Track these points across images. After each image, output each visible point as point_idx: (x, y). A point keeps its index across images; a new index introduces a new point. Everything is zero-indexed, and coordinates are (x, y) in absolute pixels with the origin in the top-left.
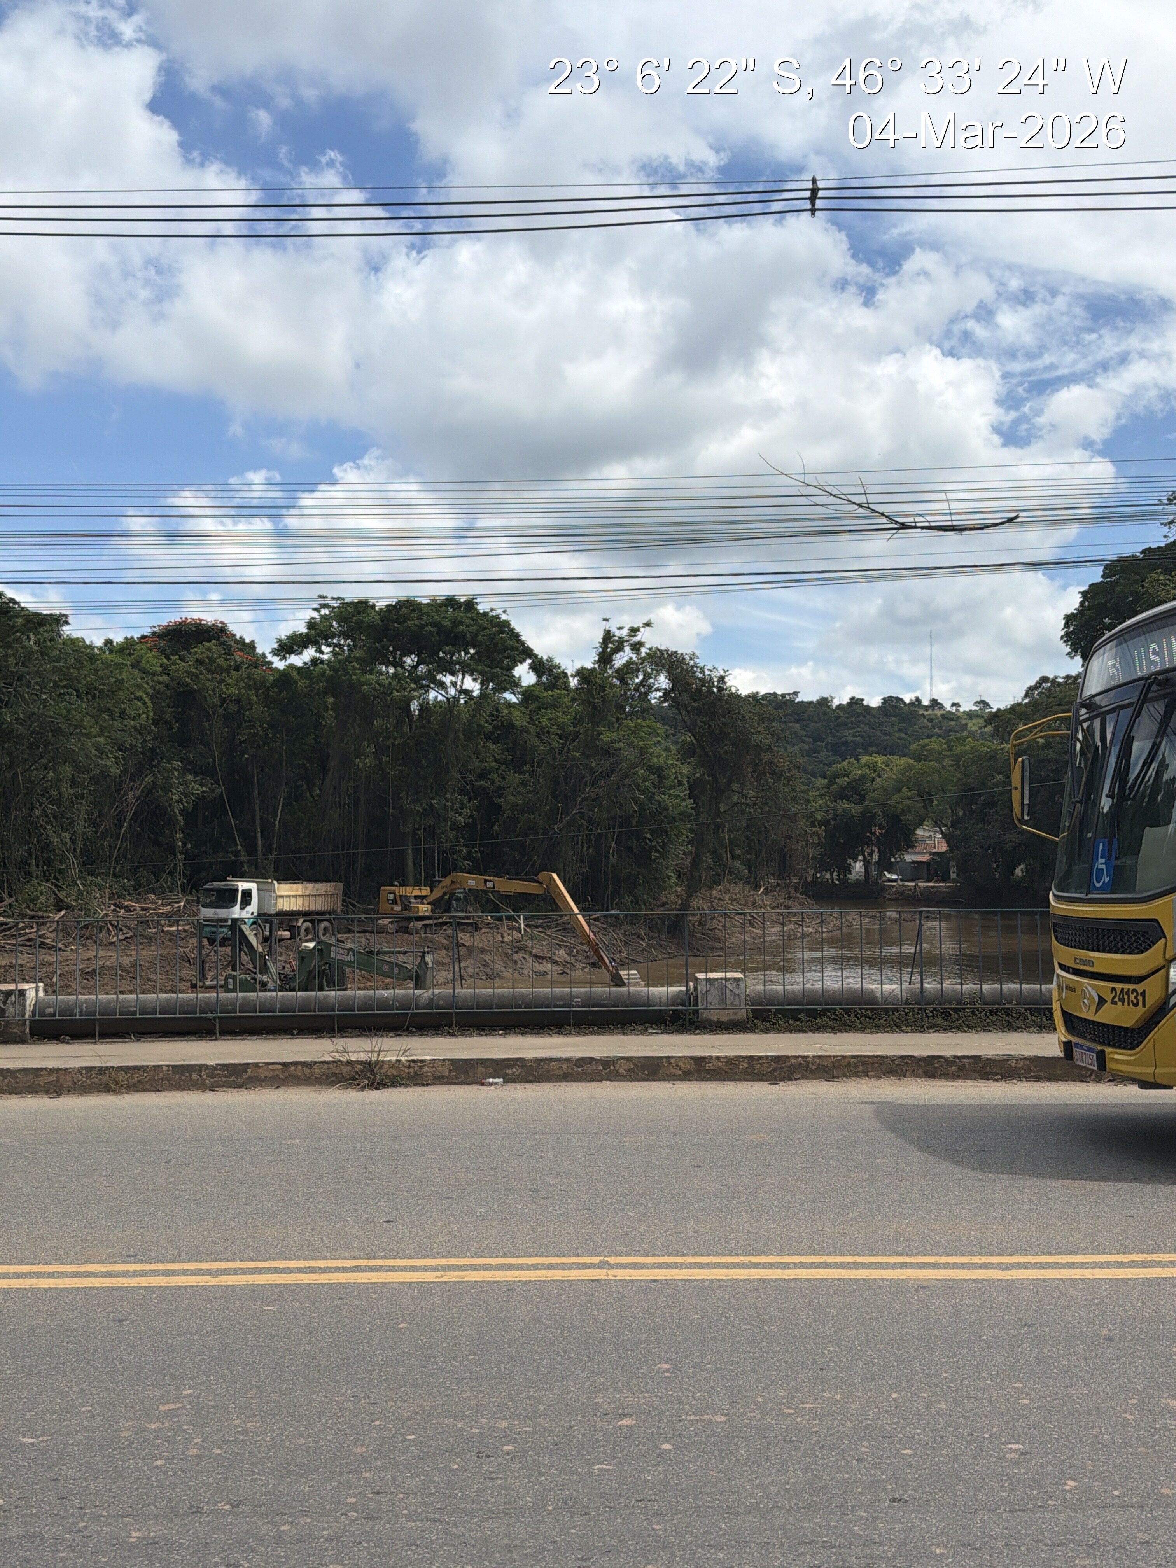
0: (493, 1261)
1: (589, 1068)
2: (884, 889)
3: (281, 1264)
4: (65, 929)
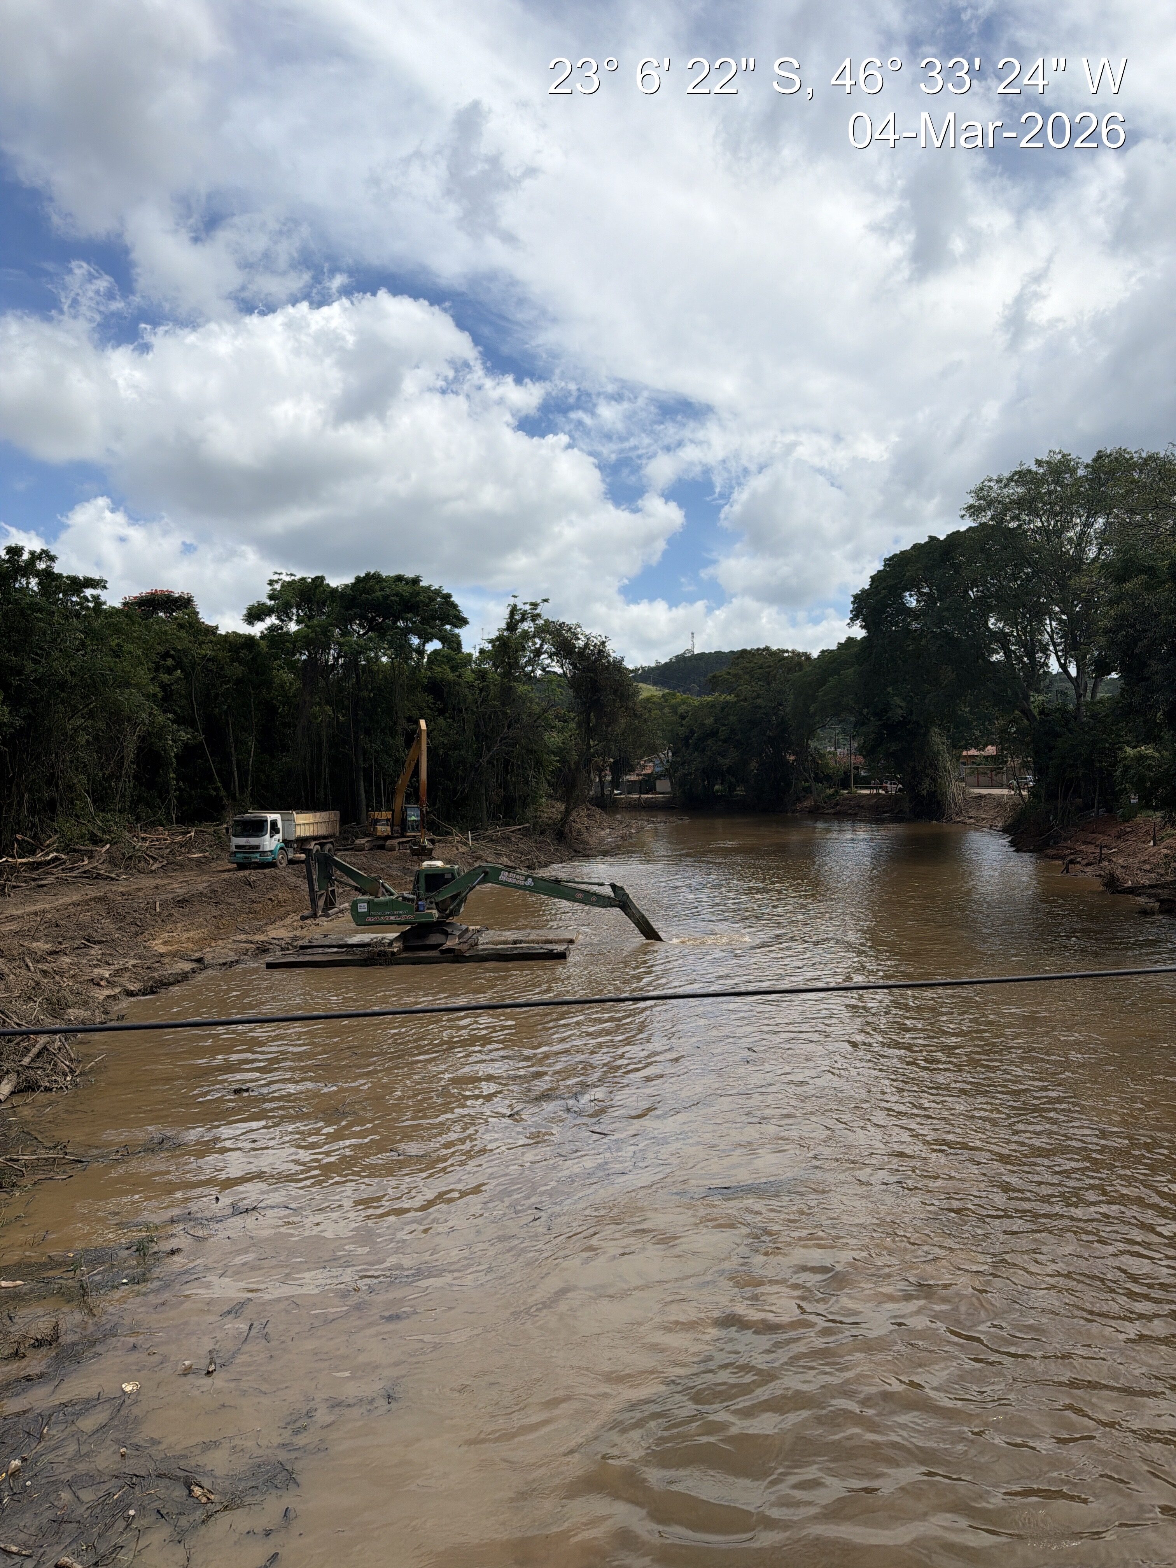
4: (112, 861)
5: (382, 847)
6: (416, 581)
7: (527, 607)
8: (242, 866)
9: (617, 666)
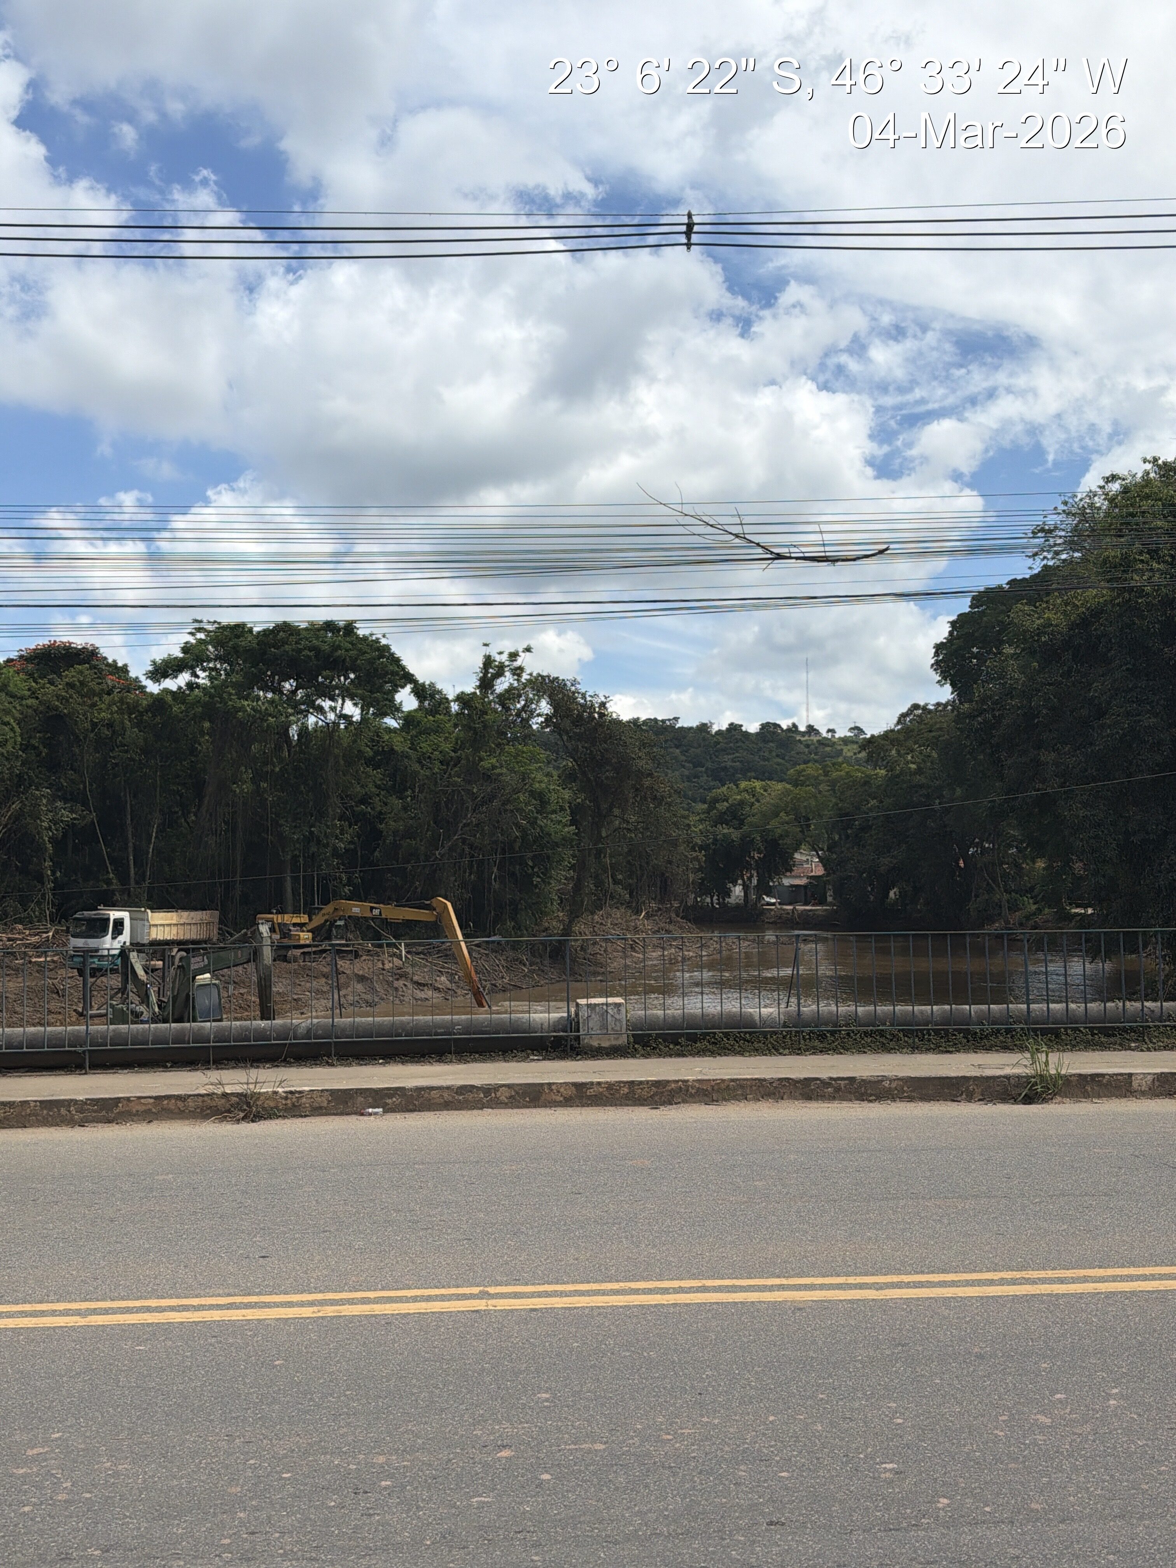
0: (371, 1295)
1: (470, 1096)
2: (763, 912)
3: (153, 1303)
6: (349, 628)
7: (504, 658)
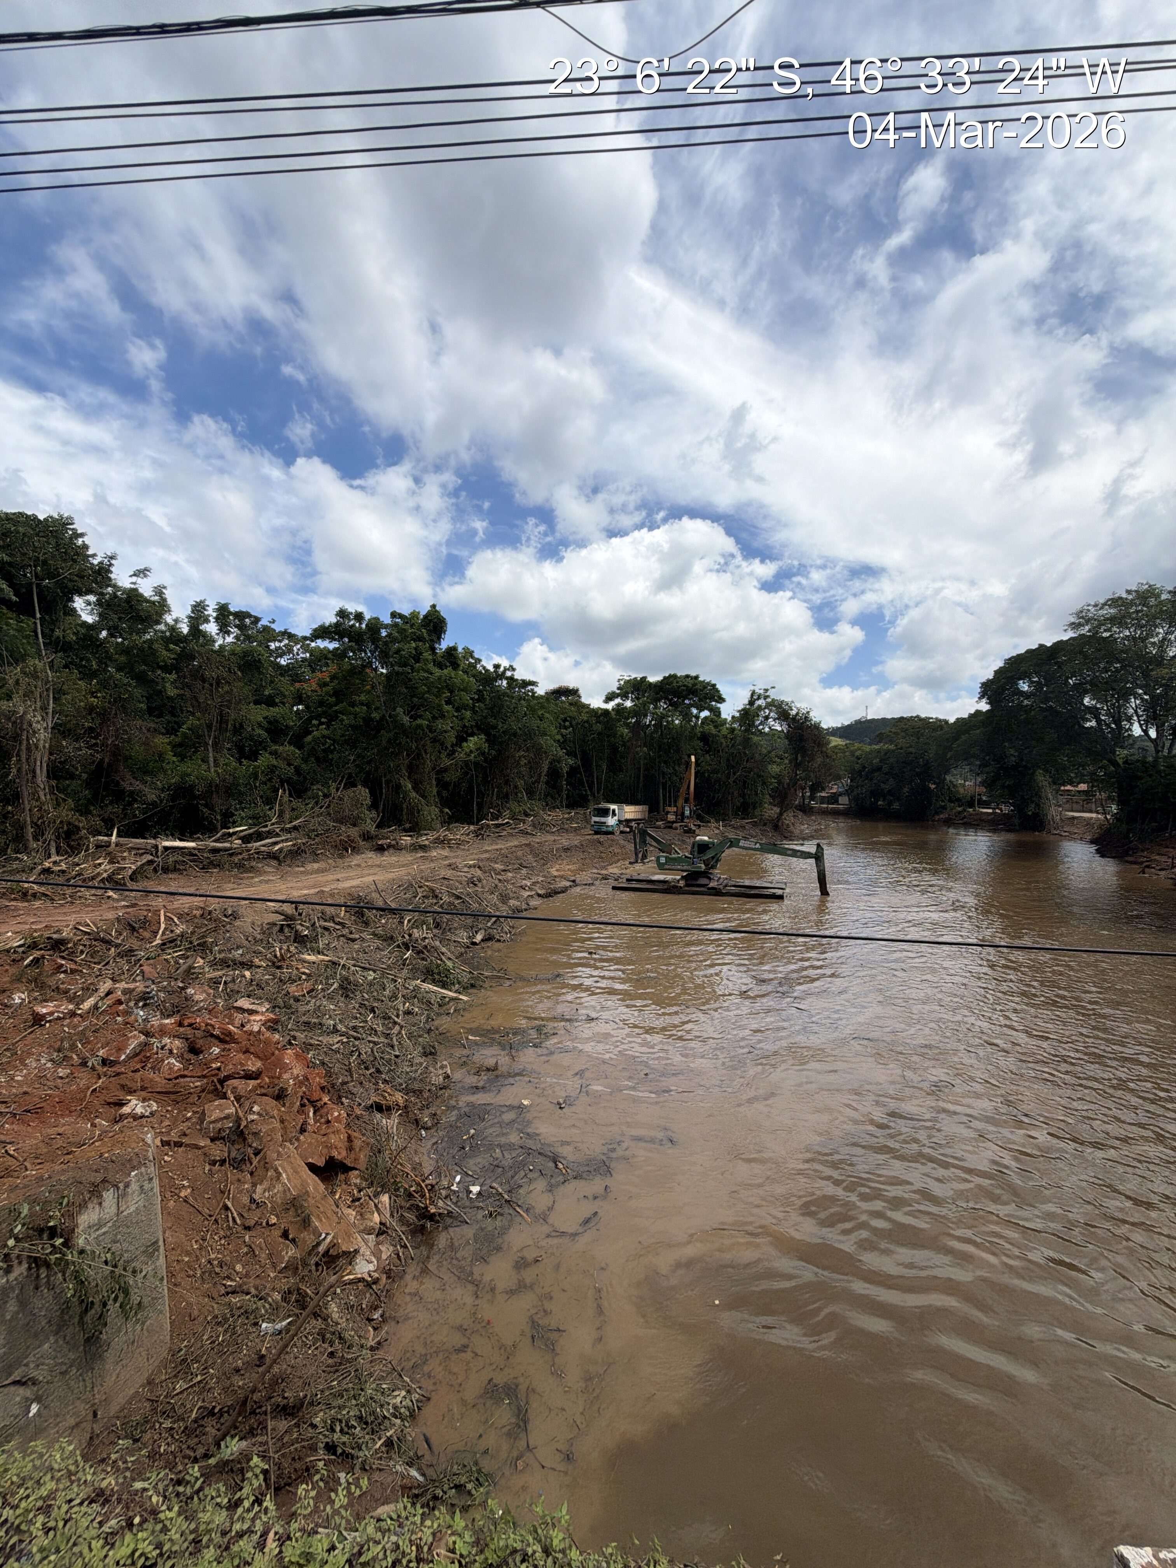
4: (534, 825)
5: (671, 827)
6: (697, 677)
7: (762, 692)
8: (596, 833)
9: (817, 727)
